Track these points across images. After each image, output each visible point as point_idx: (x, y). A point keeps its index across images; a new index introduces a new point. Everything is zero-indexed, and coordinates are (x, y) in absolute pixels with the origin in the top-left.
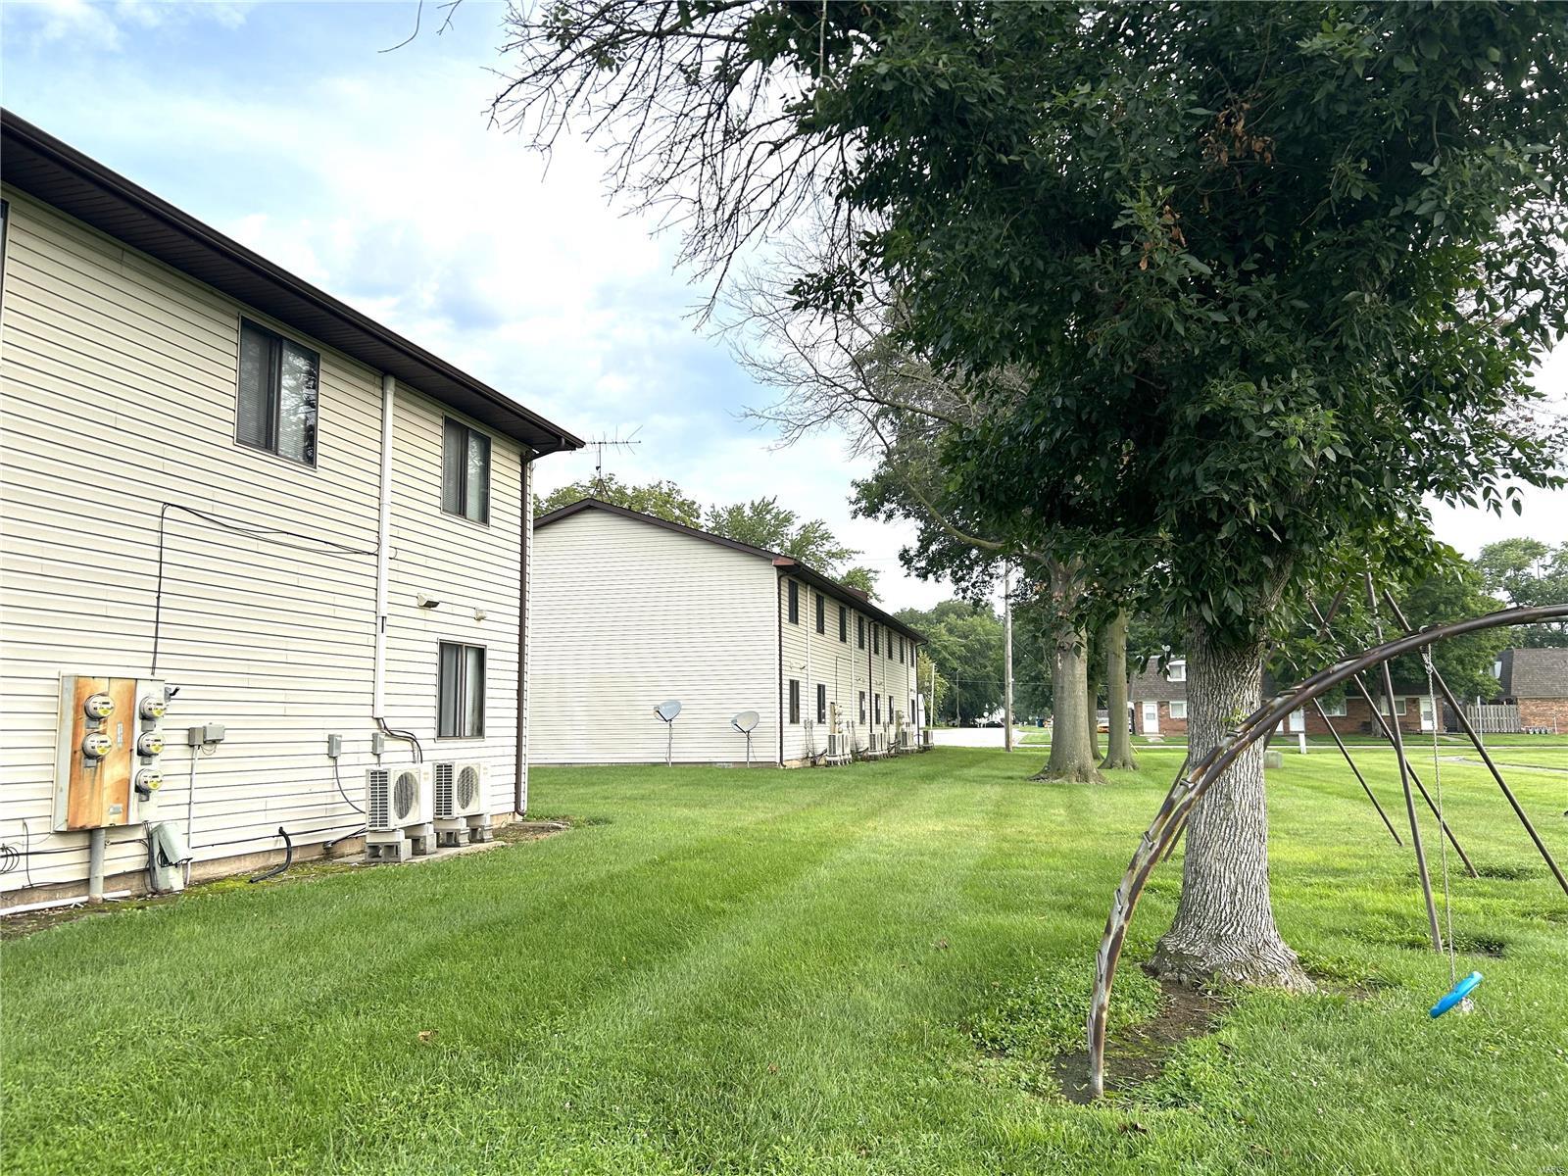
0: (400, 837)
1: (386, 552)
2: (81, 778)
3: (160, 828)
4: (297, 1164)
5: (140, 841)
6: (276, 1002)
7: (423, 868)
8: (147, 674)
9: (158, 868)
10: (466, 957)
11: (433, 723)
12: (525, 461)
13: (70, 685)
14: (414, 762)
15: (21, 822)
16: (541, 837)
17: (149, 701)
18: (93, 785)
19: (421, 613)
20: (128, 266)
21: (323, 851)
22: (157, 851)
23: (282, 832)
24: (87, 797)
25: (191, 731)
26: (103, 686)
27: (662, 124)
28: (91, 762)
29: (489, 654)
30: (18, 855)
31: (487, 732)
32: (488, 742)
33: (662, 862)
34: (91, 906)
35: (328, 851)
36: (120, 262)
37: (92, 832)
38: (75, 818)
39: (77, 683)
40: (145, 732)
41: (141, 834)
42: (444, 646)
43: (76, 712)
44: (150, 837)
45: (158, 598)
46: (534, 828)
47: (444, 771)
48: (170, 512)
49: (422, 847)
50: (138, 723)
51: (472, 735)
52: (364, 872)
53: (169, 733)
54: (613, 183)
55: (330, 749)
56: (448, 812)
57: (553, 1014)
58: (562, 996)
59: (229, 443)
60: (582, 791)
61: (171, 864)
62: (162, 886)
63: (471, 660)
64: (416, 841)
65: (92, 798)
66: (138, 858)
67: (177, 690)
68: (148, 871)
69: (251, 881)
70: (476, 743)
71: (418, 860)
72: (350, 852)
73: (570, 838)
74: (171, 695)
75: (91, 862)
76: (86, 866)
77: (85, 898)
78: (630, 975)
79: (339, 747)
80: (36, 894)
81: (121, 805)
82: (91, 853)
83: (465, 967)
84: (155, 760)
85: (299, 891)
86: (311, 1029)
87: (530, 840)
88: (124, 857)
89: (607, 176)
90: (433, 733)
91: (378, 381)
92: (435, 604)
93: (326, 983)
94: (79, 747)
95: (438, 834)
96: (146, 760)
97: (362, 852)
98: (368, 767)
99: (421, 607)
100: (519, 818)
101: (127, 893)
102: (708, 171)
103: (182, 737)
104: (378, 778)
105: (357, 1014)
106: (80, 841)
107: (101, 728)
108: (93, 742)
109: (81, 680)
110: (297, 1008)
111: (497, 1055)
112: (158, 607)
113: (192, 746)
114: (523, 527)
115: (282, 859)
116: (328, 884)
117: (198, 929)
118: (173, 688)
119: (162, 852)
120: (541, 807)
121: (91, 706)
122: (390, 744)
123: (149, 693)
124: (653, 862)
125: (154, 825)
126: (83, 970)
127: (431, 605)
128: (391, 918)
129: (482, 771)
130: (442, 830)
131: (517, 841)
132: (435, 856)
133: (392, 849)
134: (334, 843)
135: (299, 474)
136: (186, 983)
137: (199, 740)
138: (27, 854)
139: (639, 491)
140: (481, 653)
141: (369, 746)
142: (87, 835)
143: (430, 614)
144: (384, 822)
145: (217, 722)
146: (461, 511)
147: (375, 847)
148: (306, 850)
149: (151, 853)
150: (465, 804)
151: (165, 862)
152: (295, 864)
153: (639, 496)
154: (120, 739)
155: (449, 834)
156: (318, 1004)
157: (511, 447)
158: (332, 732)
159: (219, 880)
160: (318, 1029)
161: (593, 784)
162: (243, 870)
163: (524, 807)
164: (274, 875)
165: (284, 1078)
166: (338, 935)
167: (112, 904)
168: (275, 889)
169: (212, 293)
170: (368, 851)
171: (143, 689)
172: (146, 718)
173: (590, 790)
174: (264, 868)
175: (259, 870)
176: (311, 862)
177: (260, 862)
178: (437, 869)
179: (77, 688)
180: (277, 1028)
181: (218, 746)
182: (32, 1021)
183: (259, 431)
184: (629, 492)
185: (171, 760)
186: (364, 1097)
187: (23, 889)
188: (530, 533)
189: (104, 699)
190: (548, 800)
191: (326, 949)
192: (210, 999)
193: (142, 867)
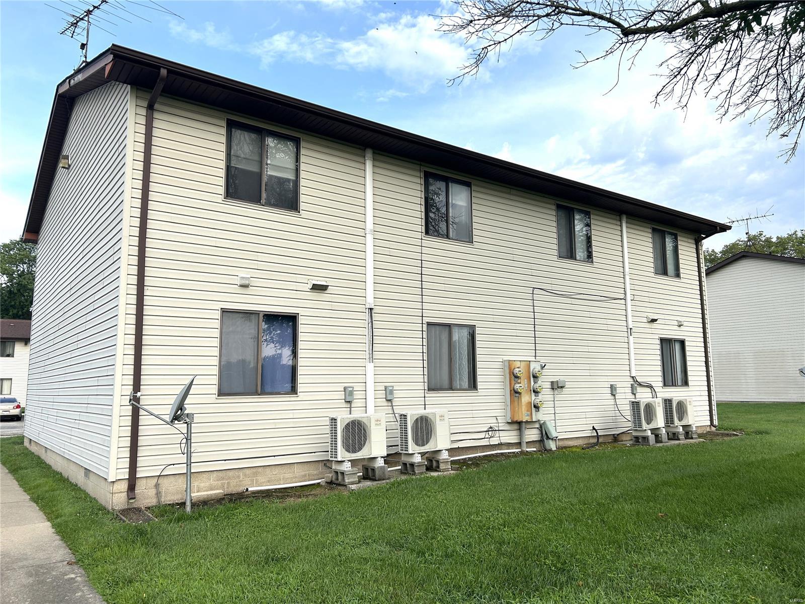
0: (649, 433)
1: (629, 297)
2: (514, 401)
3: (544, 423)
4: (610, 550)
5: (538, 428)
6: (598, 495)
7: (660, 449)
8: (533, 359)
9: (545, 440)
10: (681, 487)
11: (661, 379)
12: (698, 242)
13: (507, 364)
14: (653, 398)
15: (495, 418)
16: (725, 438)
17: (535, 370)
18: (518, 405)
19: (648, 325)
20: (513, 195)
21: (613, 438)
22: (544, 433)
23: (594, 428)
24: (517, 409)
25: (552, 382)
26: (518, 364)
27: (751, 66)
28: (517, 395)
29: (687, 344)
30: (496, 430)
31: (690, 383)
32: (691, 388)
33: (798, 455)
34: (522, 453)
35: (616, 438)
36: (509, 193)
37: (519, 423)
38: (514, 417)
39: (509, 363)
40: (535, 383)
41: (537, 426)
42: (663, 341)
43: (510, 375)
44: (541, 426)
45: (534, 327)
46: (722, 434)
47: (668, 402)
48: (536, 291)
49: (660, 439)
50: (532, 379)
51: (682, 385)
52: (633, 448)
53: (544, 383)
54: (722, 111)
55: (612, 391)
56: (672, 422)
57: (725, 516)
58: (730, 510)
59: (555, 258)
60: (753, 416)
61: (550, 439)
62: (548, 448)
63: (677, 347)
64: (657, 436)
65: (518, 409)
66: (536, 435)
67: (545, 365)
68: (541, 441)
69: (583, 449)
70: (685, 389)
71: (658, 445)
72: (626, 439)
73: (742, 440)
74: (543, 367)
75: (521, 435)
76: (519, 437)
77: (520, 450)
78: (769, 505)
79: (616, 390)
80: (503, 447)
81: (529, 413)
82: (520, 432)
83: (681, 492)
84: (540, 395)
85: (603, 454)
86: (612, 506)
87: (719, 440)
88: (532, 435)
89: (720, 108)
90: (661, 384)
91: (618, 218)
92: (656, 320)
93: (617, 491)
94: (512, 389)
95: (668, 434)
96: (537, 394)
97: (632, 440)
98: (630, 400)
99: (649, 322)
100: (713, 429)
101: (535, 449)
102: (781, 83)
103: (548, 385)
104: (635, 405)
105: (631, 504)
106: (516, 427)
107: (519, 381)
108: (517, 386)
109: (511, 362)
110: (606, 498)
111: (696, 528)
112: (535, 331)
113: (553, 389)
114: (700, 276)
115: (595, 441)
116: (616, 452)
117: (564, 464)
118: (544, 364)
119: (546, 433)
120: (726, 424)
121: (515, 372)
122: (639, 389)
123: (536, 368)
124: (791, 455)
125: (542, 422)
126: (525, 475)
127: (653, 321)
128: (645, 468)
129: (688, 403)
130: (670, 432)
131: (712, 440)
132: (667, 444)
133: (645, 438)
134: (618, 435)
135: (586, 267)
136: (562, 484)
137: (556, 387)
138: (499, 430)
139: (781, 238)
140: (682, 343)
141: (629, 391)
142: (518, 424)
143: (654, 325)
144: (640, 425)
145: (562, 378)
146: (665, 273)
147: (637, 438)
148: (606, 437)
149: (542, 433)
150: (680, 419)
151: (548, 438)
152: (601, 443)
153: (782, 242)
154: (526, 386)
155: (674, 434)
156: (614, 498)
157: (689, 236)
158: (612, 383)
159: (570, 447)
160: (615, 507)
161: (762, 413)
162: (579, 444)
163: (716, 422)
164: (592, 447)
165: (603, 521)
166: (621, 473)
167: (530, 453)
168: (593, 452)
169: (544, 197)
170: (634, 439)
171: (533, 365)
172: (535, 377)
173: (759, 416)
174: (588, 444)
175: (586, 444)
176: (608, 442)
177: (586, 441)
178: (667, 449)
179: (509, 365)
180: (599, 504)
181: (564, 389)
182: (511, 490)
183: (567, 252)
184: (774, 240)
185: (546, 395)
186: (636, 533)
187: (499, 444)
188: (704, 279)
189: (519, 369)
190: (732, 420)
191: (616, 477)
192: (572, 490)
193: (539, 439)
